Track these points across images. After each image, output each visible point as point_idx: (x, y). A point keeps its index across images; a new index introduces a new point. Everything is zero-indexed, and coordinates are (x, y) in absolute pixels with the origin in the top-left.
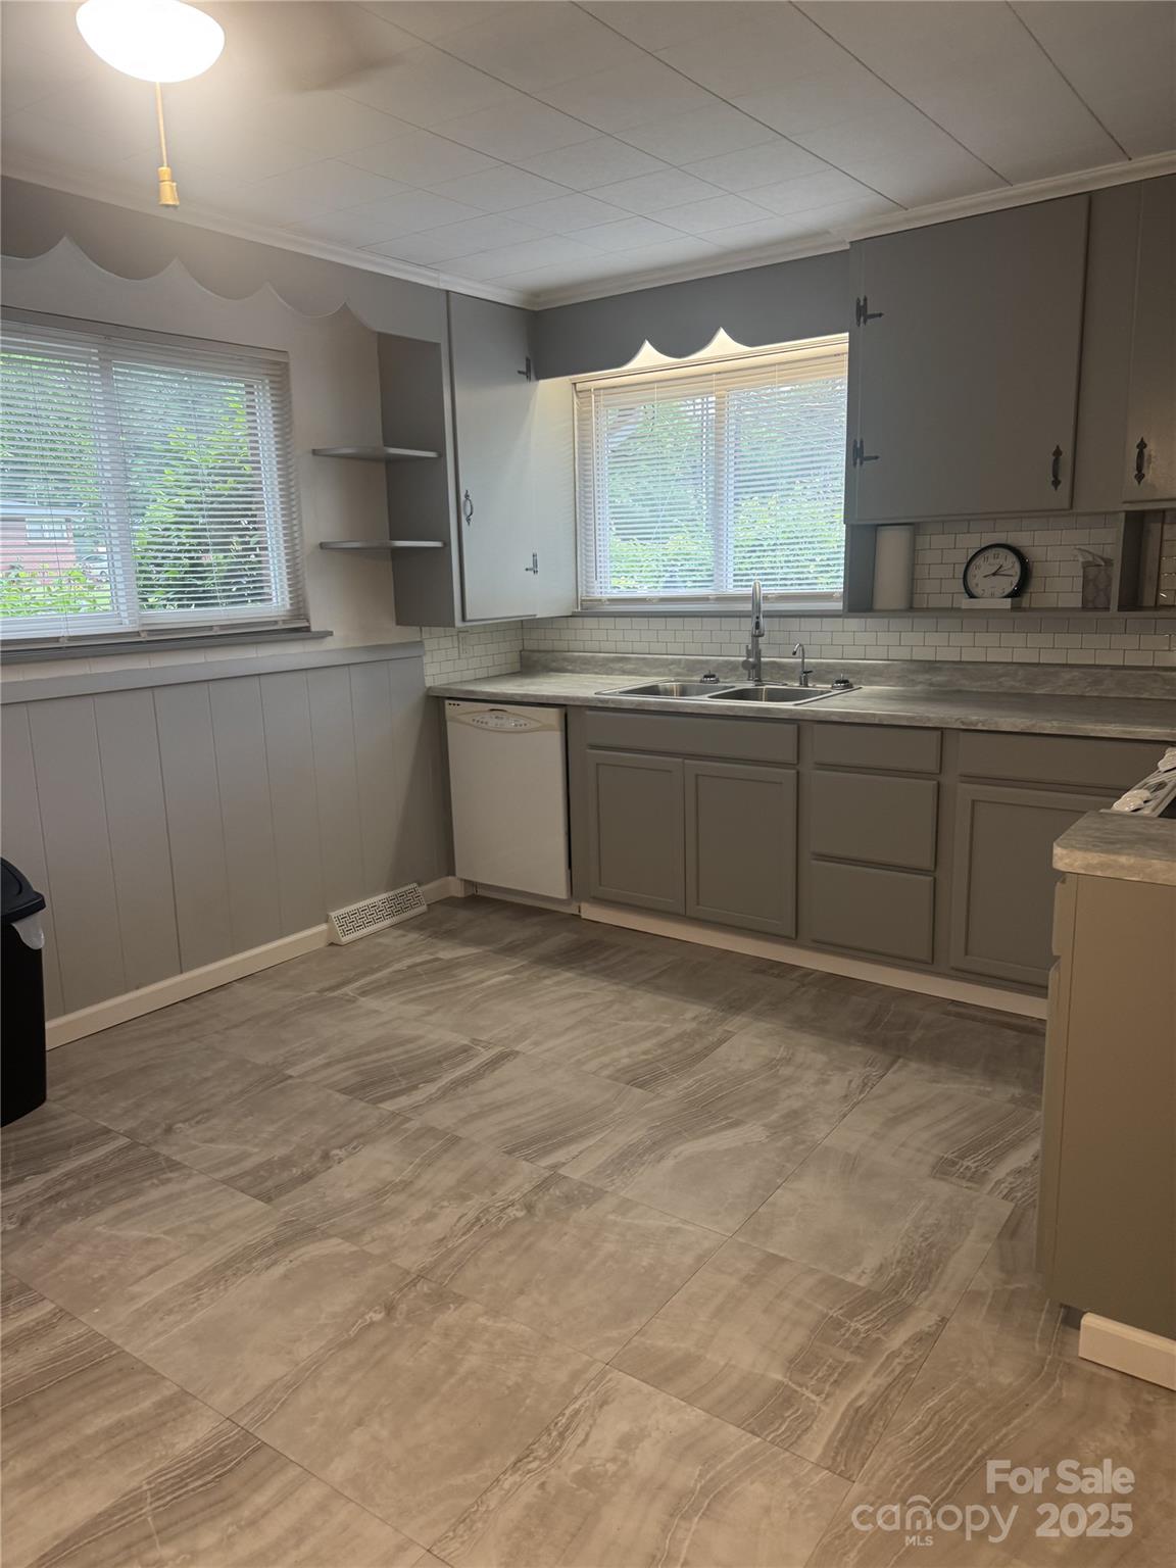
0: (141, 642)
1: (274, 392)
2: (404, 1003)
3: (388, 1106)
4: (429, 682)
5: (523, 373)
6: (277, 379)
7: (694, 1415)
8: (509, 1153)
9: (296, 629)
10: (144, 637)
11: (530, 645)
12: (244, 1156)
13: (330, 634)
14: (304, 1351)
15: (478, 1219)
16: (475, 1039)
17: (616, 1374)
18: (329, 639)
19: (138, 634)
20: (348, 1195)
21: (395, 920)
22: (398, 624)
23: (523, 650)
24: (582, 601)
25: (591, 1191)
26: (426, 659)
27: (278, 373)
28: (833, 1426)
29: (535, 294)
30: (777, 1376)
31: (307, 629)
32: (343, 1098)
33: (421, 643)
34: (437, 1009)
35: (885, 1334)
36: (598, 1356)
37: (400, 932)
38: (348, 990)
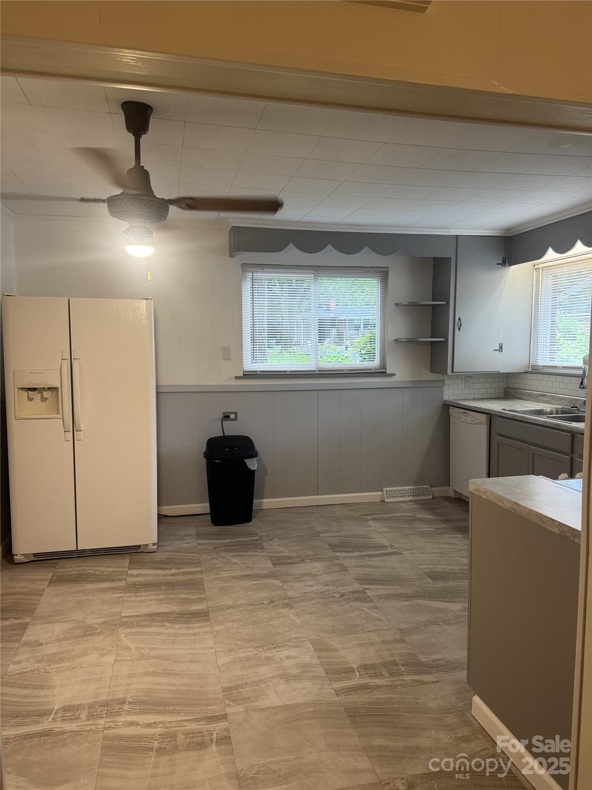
0: (316, 374)
1: (381, 283)
2: (383, 526)
3: (337, 554)
4: (446, 398)
5: (500, 264)
6: (384, 278)
7: (316, 661)
8: (357, 580)
9: (381, 372)
10: (317, 372)
11: (510, 385)
12: (283, 552)
13: (394, 375)
14: (240, 602)
15: (323, 592)
16: (391, 545)
17: (309, 643)
18: (394, 377)
19: (315, 371)
20: (296, 572)
21: (414, 498)
22: (431, 372)
23: (507, 388)
24: (532, 366)
25: (368, 599)
26: (445, 388)
27: (384, 275)
28: (351, 684)
29: (508, 230)
30: (354, 666)
31: (385, 372)
32: (327, 546)
33: (443, 381)
34: (391, 532)
35: (407, 674)
36: (309, 637)
37: (413, 504)
38: (369, 517)
